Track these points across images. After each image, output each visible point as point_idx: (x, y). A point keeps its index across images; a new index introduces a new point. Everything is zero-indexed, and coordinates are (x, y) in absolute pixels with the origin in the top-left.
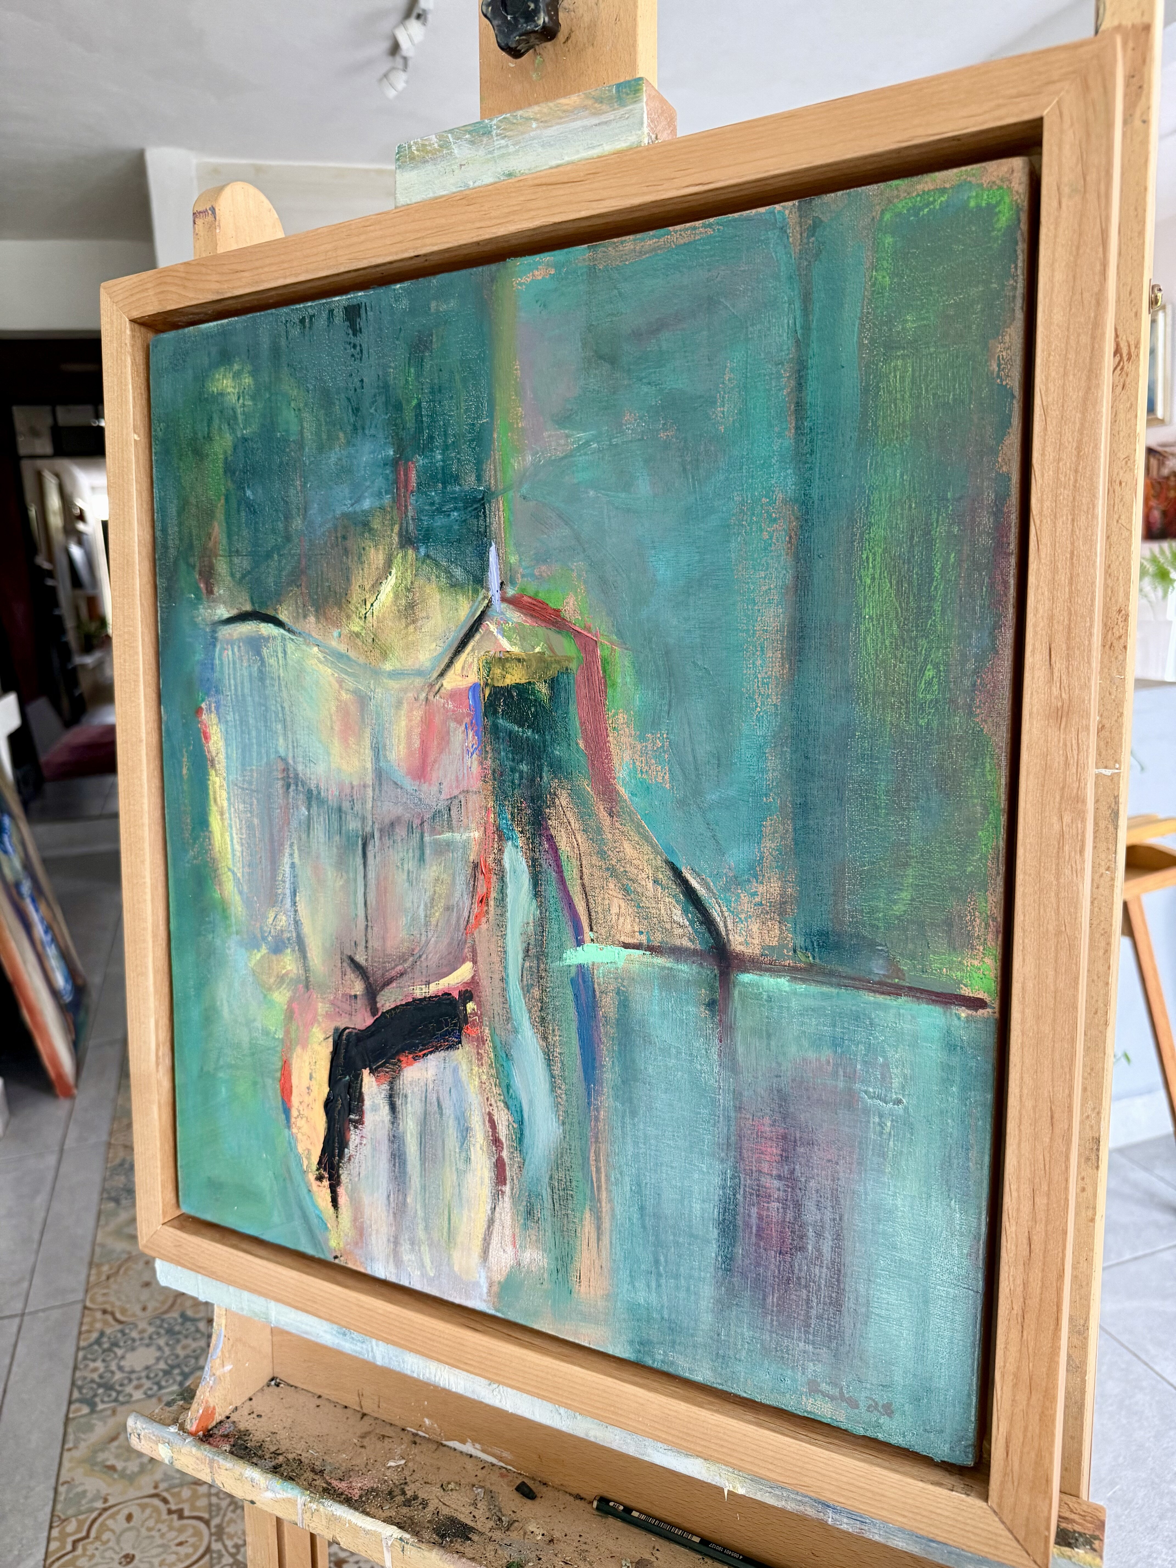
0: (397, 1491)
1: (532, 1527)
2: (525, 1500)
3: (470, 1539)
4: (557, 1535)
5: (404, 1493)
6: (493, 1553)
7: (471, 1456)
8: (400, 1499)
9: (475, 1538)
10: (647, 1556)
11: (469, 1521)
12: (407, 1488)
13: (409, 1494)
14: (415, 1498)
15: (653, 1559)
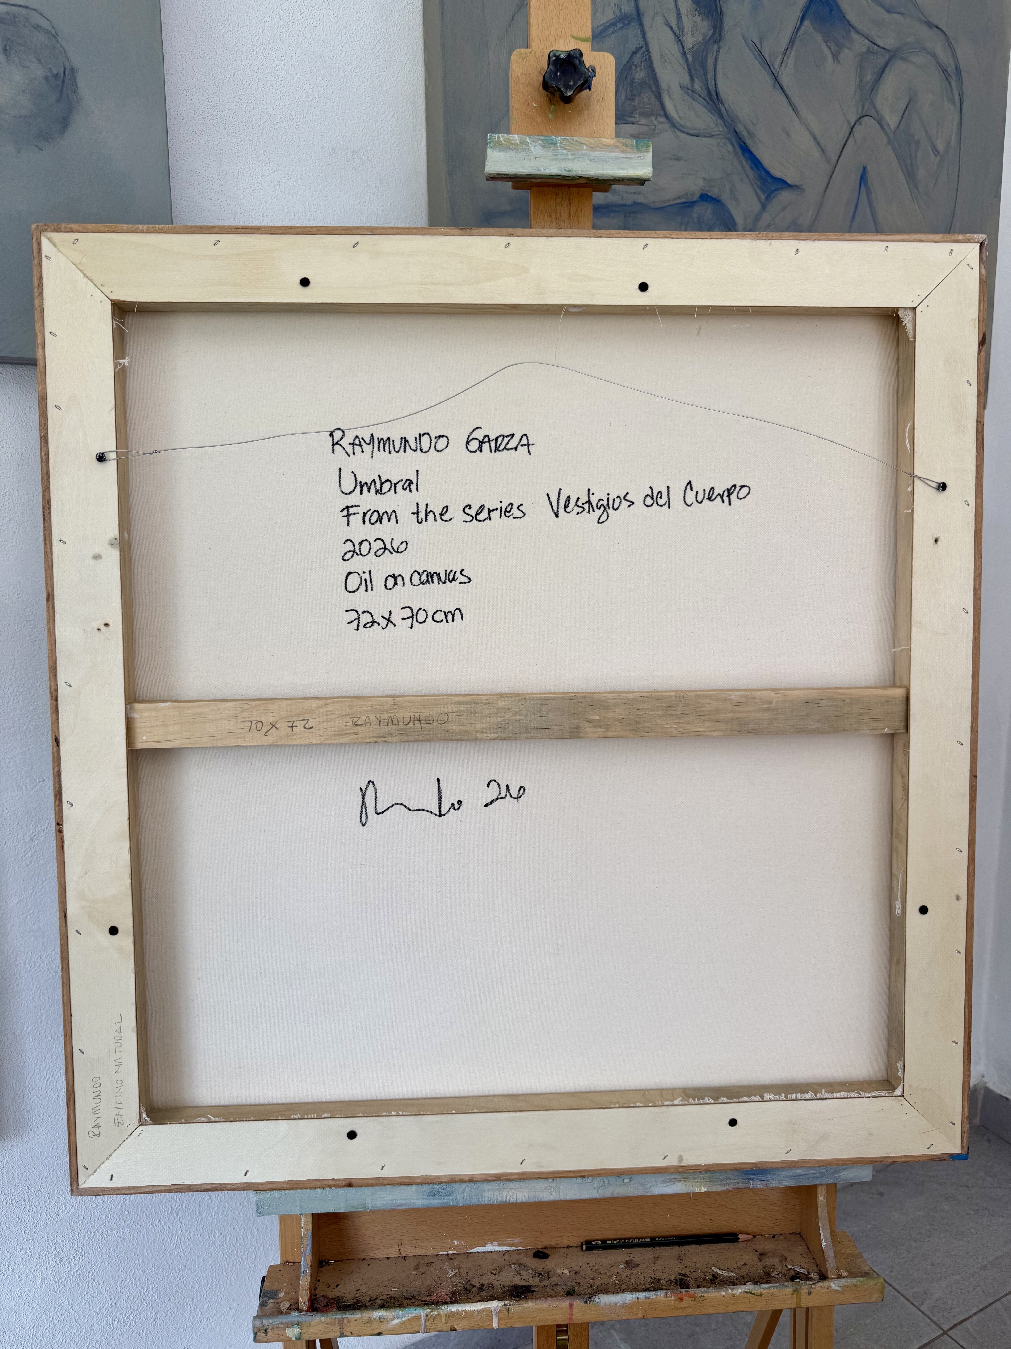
0: (469, 1287)
1: (559, 1272)
2: (543, 1260)
3: (534, 1291)
4: (576, 1269)
5: (473, 1286)
6: (552, 1292)
7: (491, 1252)
8: (473, 1290)
9: (536, 1289)
10: (628, 1259)
11: (524, 1283)
12: (473, 1283)
13: (477, 1285)
14: (483, 1285)
15: (632, 1259)
